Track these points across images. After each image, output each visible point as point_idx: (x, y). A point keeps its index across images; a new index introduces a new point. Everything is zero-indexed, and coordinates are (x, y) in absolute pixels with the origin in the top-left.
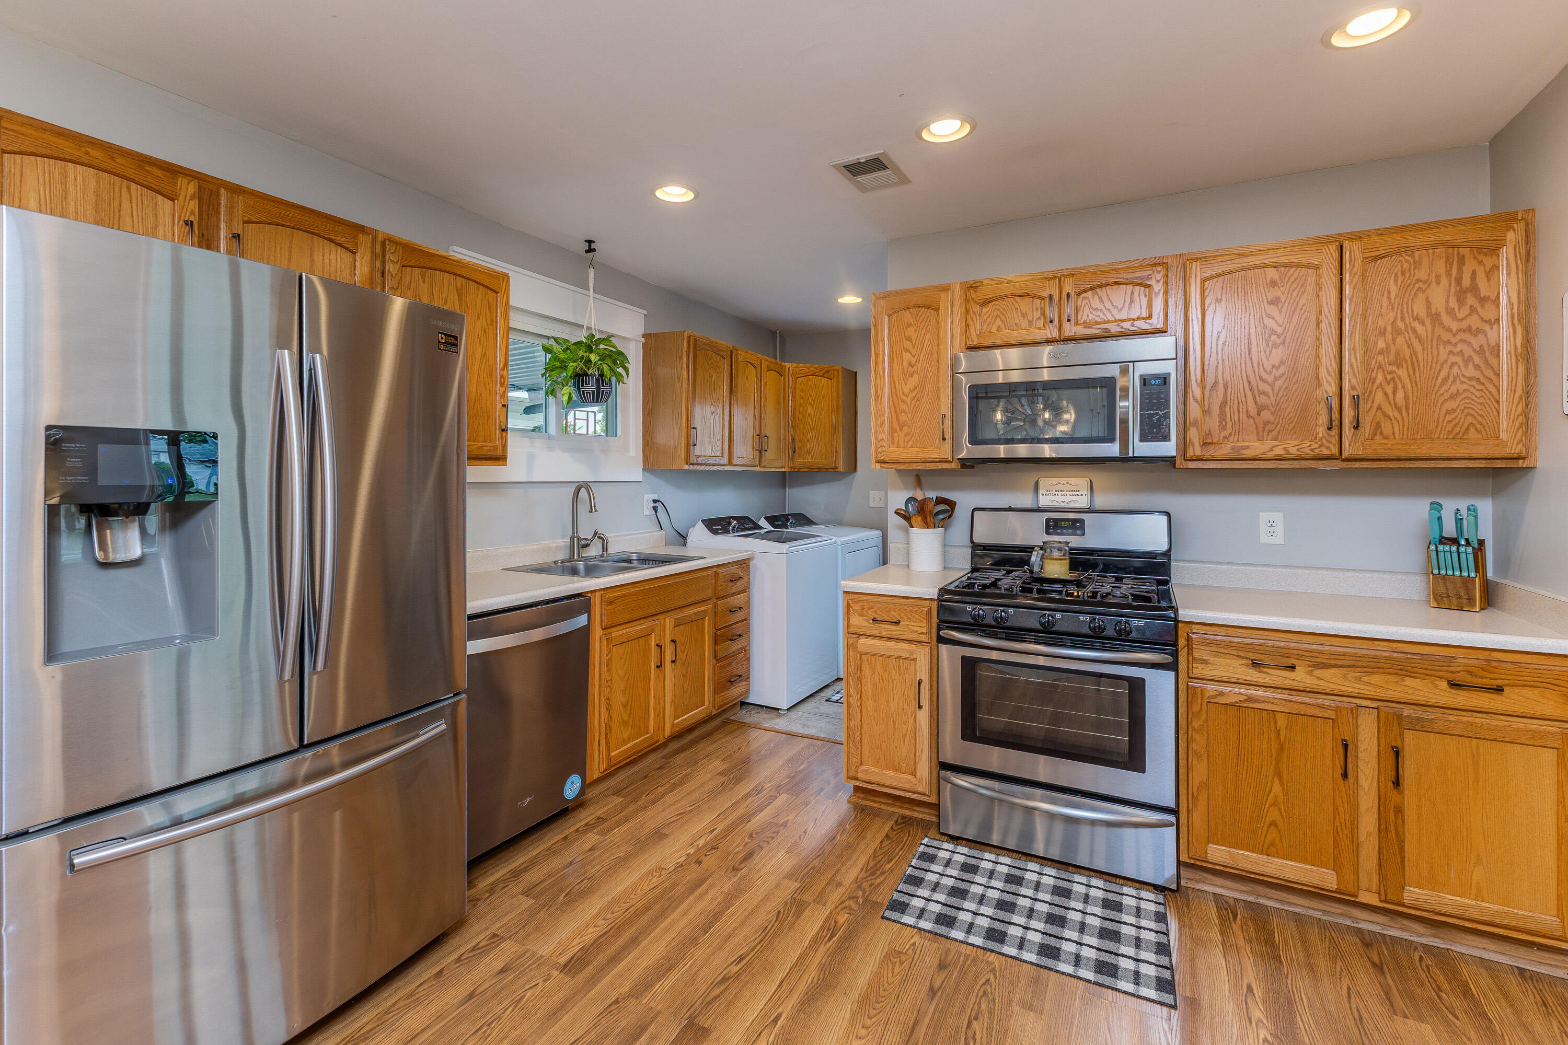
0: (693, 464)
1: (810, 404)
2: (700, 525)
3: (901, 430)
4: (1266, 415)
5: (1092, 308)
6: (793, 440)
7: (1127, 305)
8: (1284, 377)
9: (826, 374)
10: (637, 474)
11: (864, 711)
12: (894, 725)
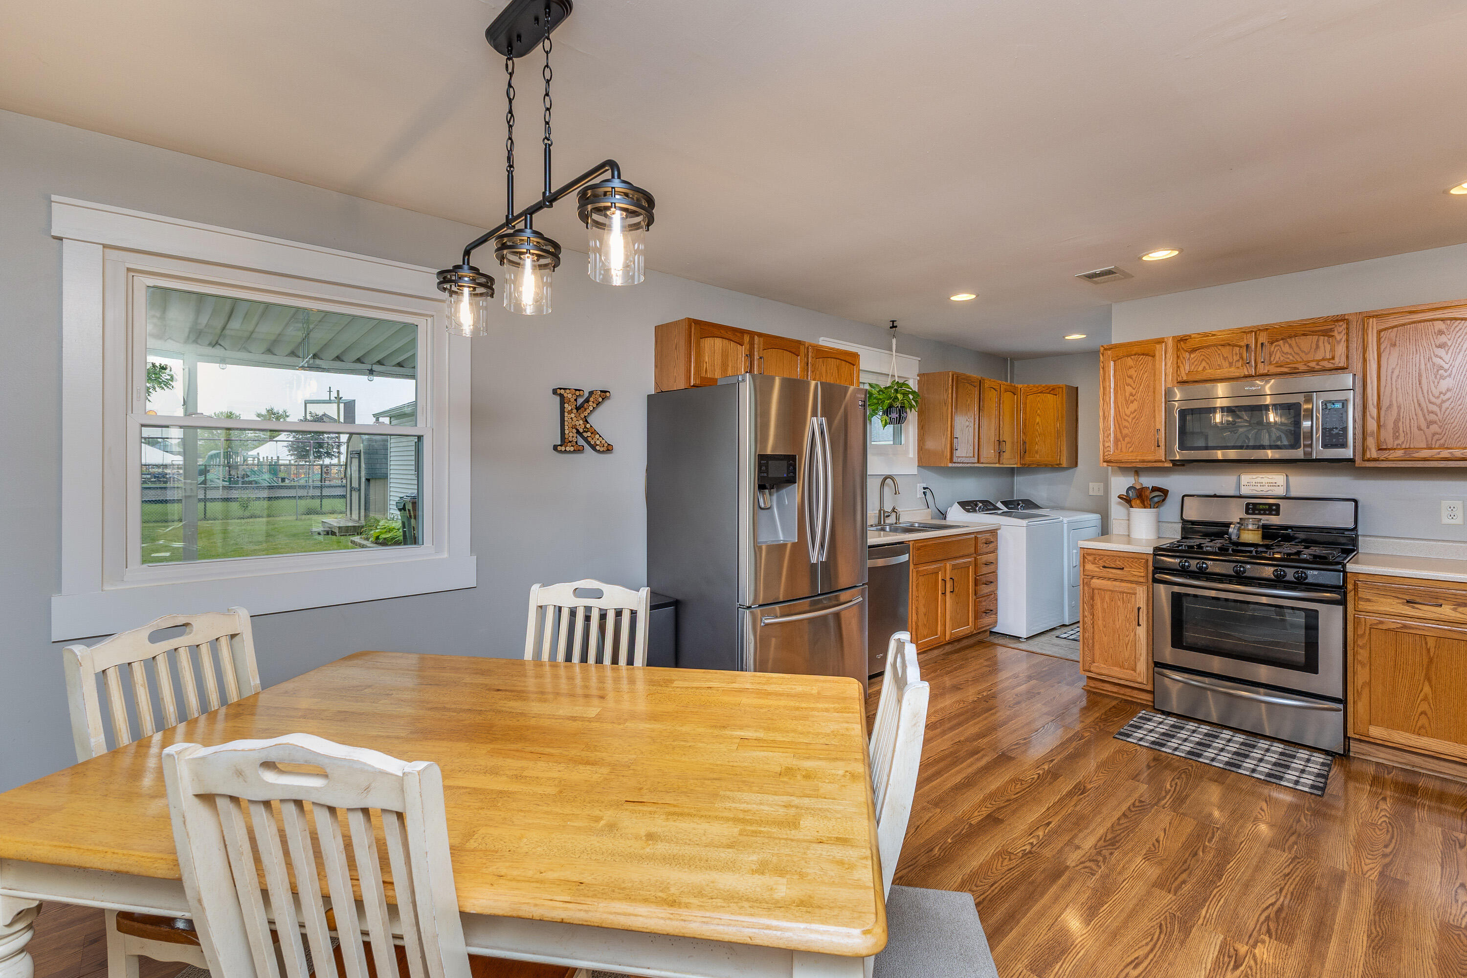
0: (955, 463)
1: (1038, 415)
2: (956, 505)
3: (1124, 440)
4: (1434, 428)
5: (1283, 353)
6: (1024, 443)
7: (1313, 350)
8: (1450, 401)
9: (1053, 390)
10: (913, 470)
11: (1096, 627)
12: (1119, 637)
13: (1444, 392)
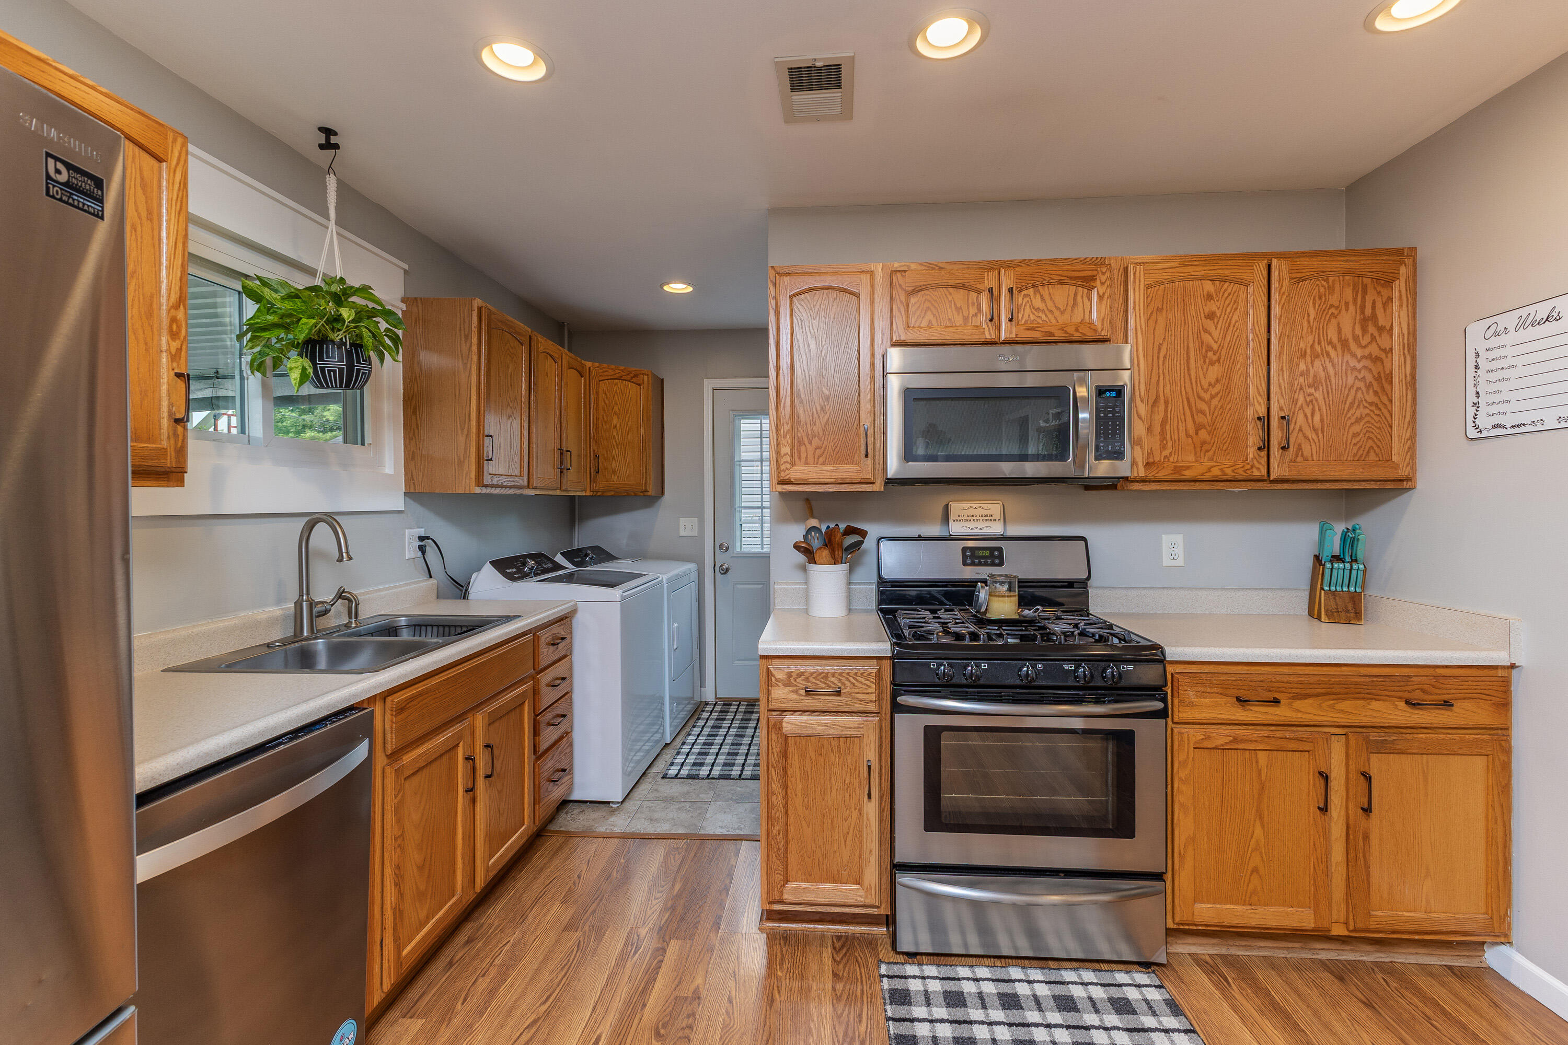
0: (486, 486)
1: (616, 414)
2: (488, 568)
3: (810, 442)
4: (1203, 434)
5: (1034, 308)
6: (597, 457)
7: (1069, 308)
8: (1219, 396)
9: (634, 378)
10: (397, 502)
11: (791, 811)
12: (832, 824)
13: (1213, 383)
